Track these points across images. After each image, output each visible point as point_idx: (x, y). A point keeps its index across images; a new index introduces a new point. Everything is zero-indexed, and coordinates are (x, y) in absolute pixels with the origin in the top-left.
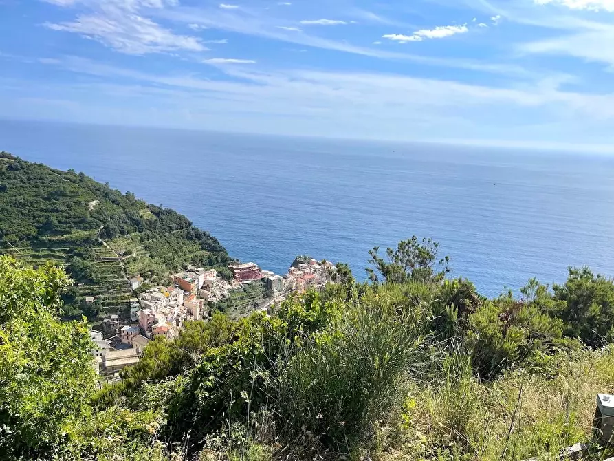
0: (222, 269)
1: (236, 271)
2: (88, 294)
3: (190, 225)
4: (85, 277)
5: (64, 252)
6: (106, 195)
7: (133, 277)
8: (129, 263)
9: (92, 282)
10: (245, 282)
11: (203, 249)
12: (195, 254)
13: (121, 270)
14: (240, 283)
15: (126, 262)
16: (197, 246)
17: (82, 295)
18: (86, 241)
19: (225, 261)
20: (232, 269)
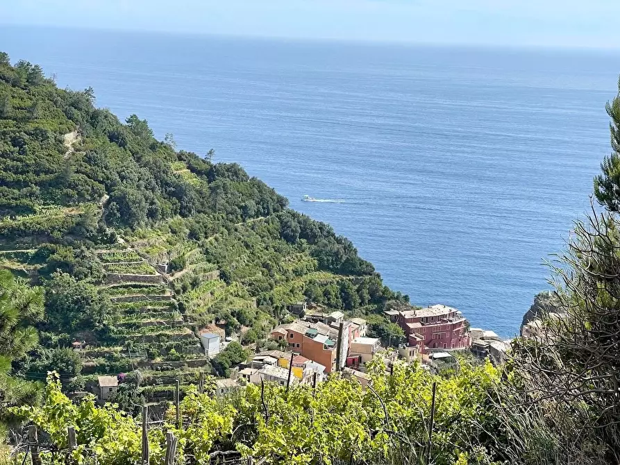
0: (377, 319)
1: (411, 325)
2: (102, 370)
3: (282, 206)
4: (87, 324)
5: (24, 258)
6: (94, 118)
7: (202, 326)
8: (185, 289)
9: (104, 337)
10: (437, 355)
11: (322, 267)
12: (308, 277)
13: (172, 306)
14: (426, 357)
15: (178, 286)
16: (307, 260)
17: (87, 370)
18: (76, 231)
19: (379, 300)
20: (400, 320)
